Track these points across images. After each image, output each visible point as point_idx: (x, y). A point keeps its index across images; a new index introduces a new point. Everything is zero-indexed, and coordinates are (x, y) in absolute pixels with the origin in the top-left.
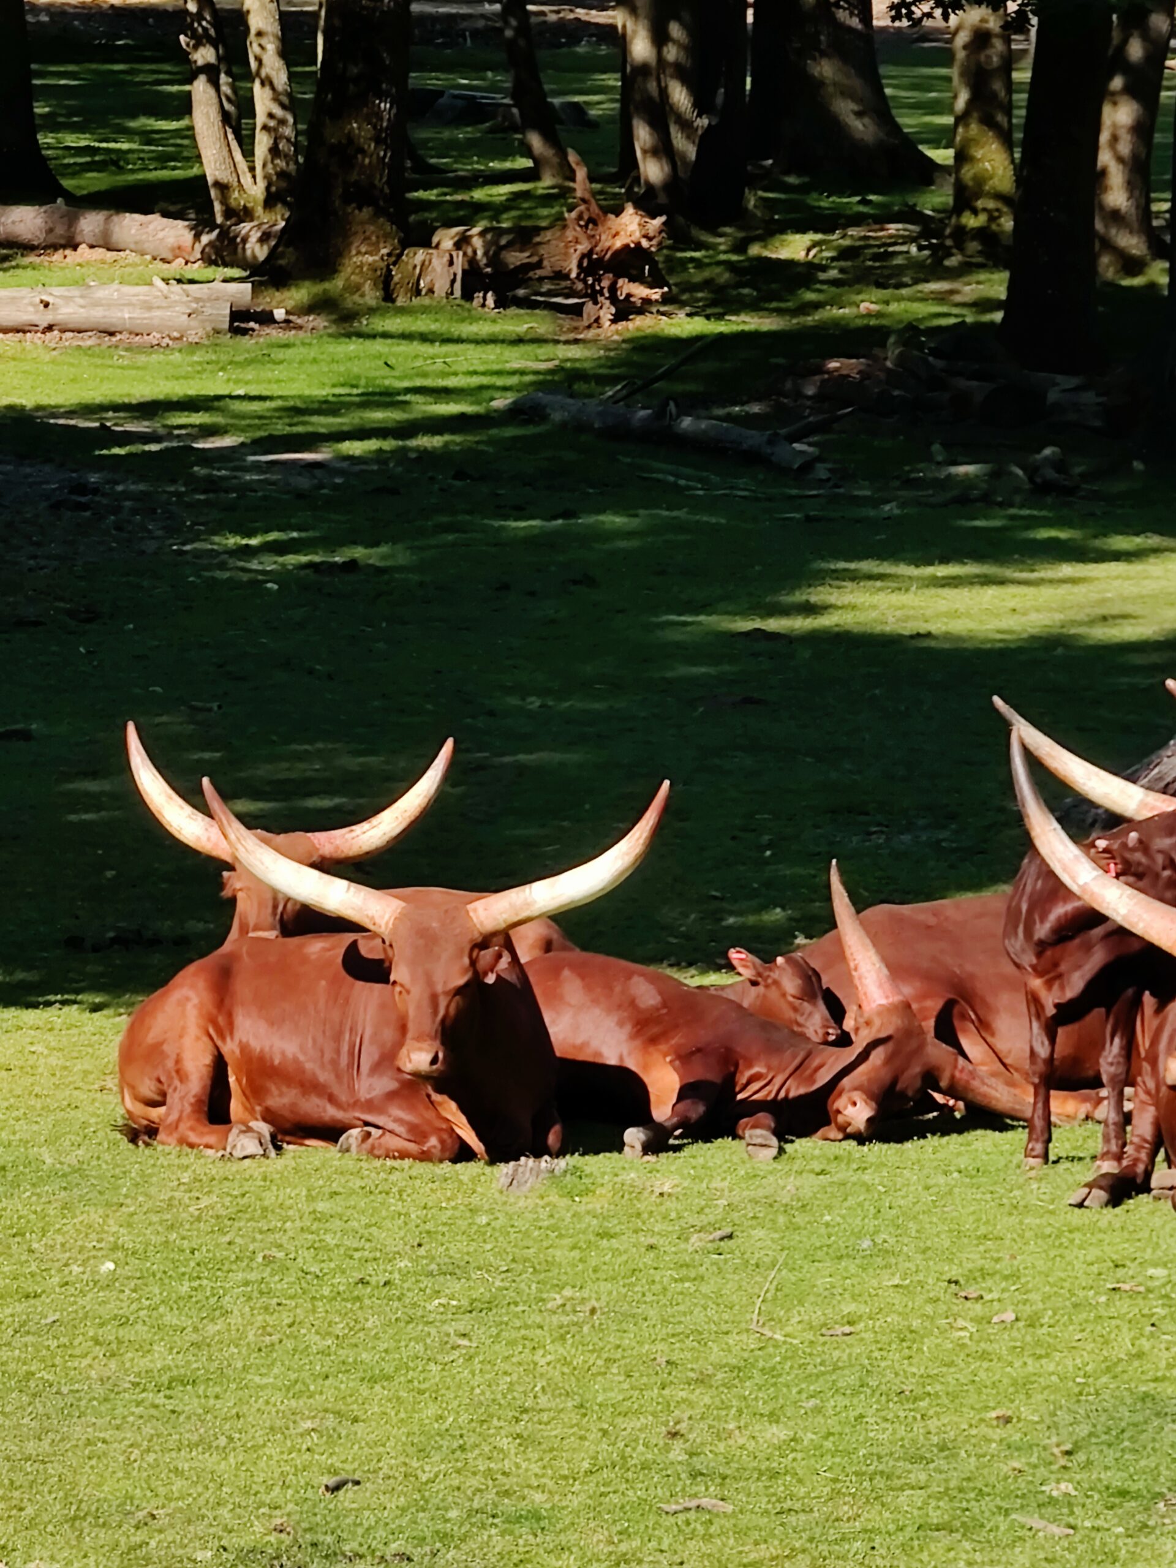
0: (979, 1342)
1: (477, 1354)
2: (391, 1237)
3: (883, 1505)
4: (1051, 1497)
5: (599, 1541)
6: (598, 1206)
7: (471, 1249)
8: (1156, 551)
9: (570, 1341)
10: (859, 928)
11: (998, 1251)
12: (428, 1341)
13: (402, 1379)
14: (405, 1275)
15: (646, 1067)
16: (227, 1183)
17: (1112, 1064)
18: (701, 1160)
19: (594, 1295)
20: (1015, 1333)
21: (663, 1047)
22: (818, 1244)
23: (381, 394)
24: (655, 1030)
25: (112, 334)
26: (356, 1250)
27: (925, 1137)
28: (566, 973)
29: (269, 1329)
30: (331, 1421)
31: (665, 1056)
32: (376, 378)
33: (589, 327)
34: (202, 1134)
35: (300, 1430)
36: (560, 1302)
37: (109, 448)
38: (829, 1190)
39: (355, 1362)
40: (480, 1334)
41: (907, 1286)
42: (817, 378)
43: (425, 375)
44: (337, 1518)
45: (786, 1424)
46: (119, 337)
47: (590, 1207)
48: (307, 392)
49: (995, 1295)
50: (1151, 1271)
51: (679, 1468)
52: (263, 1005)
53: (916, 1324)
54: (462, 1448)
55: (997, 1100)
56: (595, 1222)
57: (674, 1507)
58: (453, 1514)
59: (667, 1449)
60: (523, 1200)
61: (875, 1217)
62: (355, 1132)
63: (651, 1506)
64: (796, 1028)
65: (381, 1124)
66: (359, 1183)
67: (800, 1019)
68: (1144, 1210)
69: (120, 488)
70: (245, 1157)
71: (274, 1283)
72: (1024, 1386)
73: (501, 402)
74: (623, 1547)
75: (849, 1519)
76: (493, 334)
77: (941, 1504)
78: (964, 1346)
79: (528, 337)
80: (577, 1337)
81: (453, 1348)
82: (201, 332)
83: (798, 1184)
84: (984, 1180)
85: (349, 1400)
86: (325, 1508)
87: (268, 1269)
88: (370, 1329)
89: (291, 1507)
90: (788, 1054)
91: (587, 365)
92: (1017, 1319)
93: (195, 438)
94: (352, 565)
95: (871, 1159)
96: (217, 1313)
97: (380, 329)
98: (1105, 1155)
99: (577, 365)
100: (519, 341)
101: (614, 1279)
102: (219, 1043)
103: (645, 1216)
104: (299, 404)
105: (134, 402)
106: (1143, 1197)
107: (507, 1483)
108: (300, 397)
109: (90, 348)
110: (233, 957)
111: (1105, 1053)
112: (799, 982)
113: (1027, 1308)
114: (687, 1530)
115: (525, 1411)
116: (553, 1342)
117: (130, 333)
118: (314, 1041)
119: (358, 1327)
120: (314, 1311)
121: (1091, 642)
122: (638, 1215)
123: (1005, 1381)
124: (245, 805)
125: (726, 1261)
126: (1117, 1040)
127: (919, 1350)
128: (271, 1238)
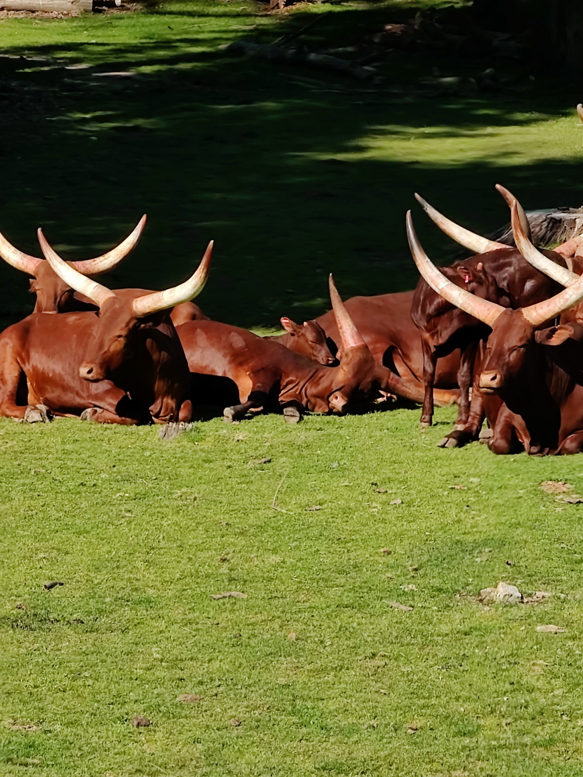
0: (382, 514)
1: (134, 520)
2: (101, 462)
3: (321, 594)
4: (404, 591)
5: (179, 613)
6: (206, 447)
7: (140, 468)
8: (536, 121)
9: (181, 514)
10: (343, 307)
11: (399, 469)
12: (111, 514)
13: (94, 533)
14: (104, 481)
15: (237, 377)
16: (23, 435)
17: (463, 376)
18: (261, 423)
19: (197, 491)
20: (400, 510)
21: (246, 367)
22: (311, 465)
23: (164, 42)
24: (241, 359)
25: (33, 12)
26: (82, 469)
27: (373, 412)
28: (199, 331)
29: (32, 508)
30: (54, 553)
31: (246, 372)
32: (163, 34)
33: (273, 8)
34: (13, 411)
35: (39, 558)
36: (179, 494)
37: (23, 69)
38: (322, 438)
39: (72, 524)
40: (137, 511)
41: (351, 486)
42: (380, 34)
43: (188, 33)
44: (49, 602)
45: (280, 554)
46: (37, 13)
47: (202, 447)
48: (128, 41)
49: (394, 491)
50: (472, 479)
51: (224, 577)
52: (44, 347)
53: (352, 505)
54: (118, 567)
55: (410, 394)
56: (204, 454)
57: (218, 596)
58: (107, 600)
59: (220, 567)
60: (170, 444)
61: (342, 452)
62: (89, 410)
63: (207, 596)
64: (313, 358)
65: (102, 406)
66: (89, 435)
67: (315, 353)
68: (474, 449)
69: (26, 89)
70: (33, 422)
71: (39, 486)
72: (400, 536)
73: (223, 46)
74: (190, 616)
75: (304, 601)
76: (225, 12)
77: (350, 594)
78: (374, 516)
79: (242, 13)
80: (186, 512)
81: (123, 517)
82: (78, 12)
83: (307, 435)
84: (399, 433)
85: (66, 543)
86: (44, 596)
87: (36, 478)
88: (83, 508)
89: (27, 596)
90: (307, 370)
91: (270, 27)
92: (402, 503)
93: (67, 64)
94: (136, 128)
95: (345, 422)
96: (7, 500)
97: (168, 10)
98: (459, 422)
99: (265, 27)
100: (237, 15)
101: (209, 483)
102: (22, 366)
103: (229, 451)
104: (123, 48)
105: (39, 45)
106: (475, 443)
107: (137, 584)
108: (123, 44)
109: (21, 19)
110: (31, 323)
111: (460, 371)
112: (314, 334)
113: (408, 497)
114: (223, 607)
115: (153, 548)
116: (173, 514)
117: (43, 11)
118: (70, 365)
119: (77, 507)
120: (56, 498)
121: (496, 166)
122: (226, 451)
123: (391, 533)
124: (61, 248)
125: (265, 473)
126: (466, 365)
127: (352, 517)
128: (39, 462)
